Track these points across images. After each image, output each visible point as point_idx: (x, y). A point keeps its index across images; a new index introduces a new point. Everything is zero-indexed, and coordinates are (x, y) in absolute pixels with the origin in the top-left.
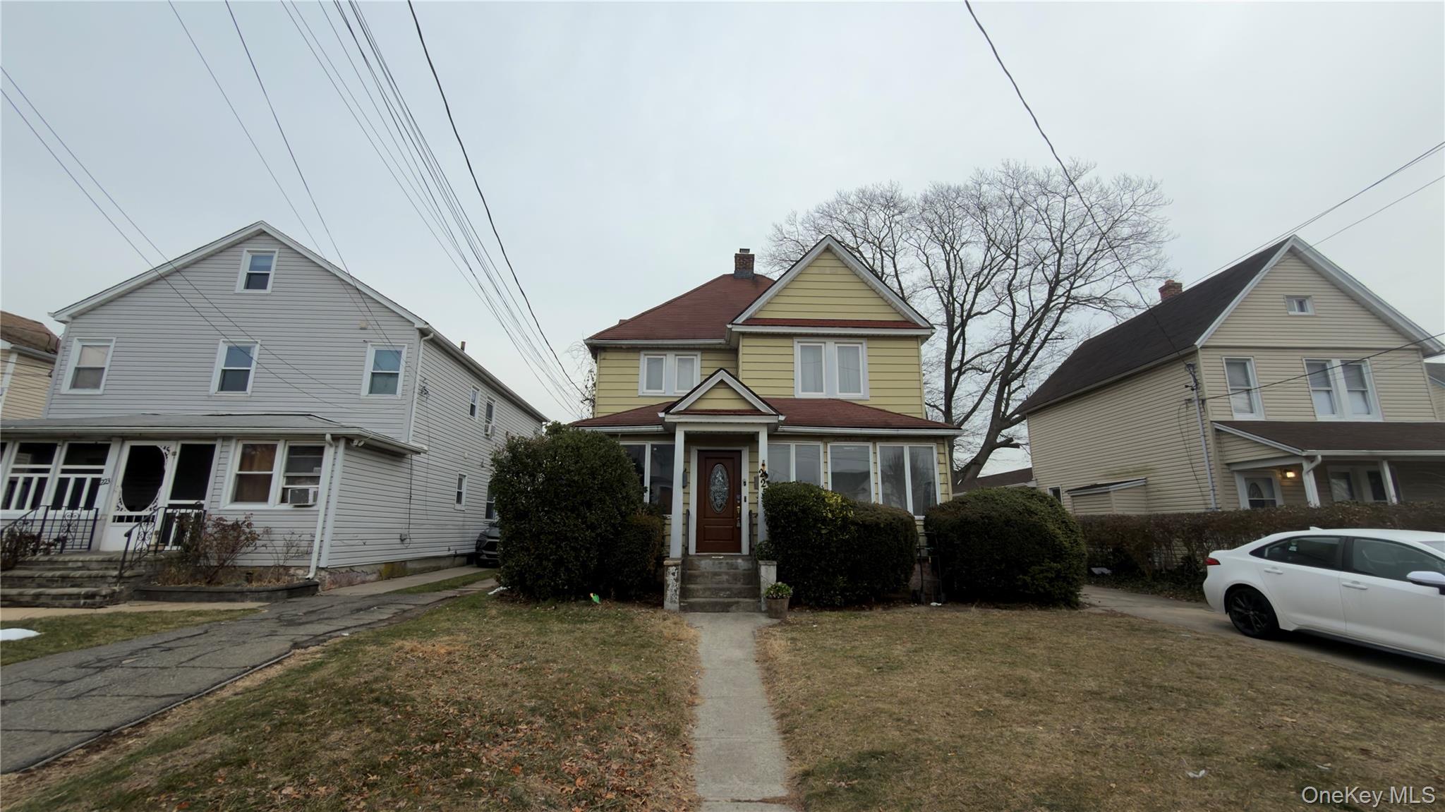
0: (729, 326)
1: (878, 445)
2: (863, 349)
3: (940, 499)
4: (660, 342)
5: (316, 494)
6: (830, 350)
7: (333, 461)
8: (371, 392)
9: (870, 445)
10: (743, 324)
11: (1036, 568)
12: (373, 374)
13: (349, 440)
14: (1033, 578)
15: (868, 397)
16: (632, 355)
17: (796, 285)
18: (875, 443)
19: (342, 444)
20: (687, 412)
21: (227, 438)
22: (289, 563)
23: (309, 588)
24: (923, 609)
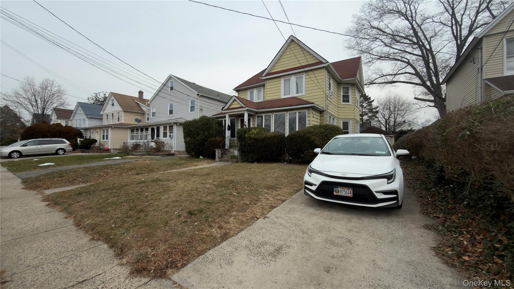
0: (260, 78)
1: (288, 113)
2: (304, 76)
3: (297, 130)
4: (252, 86)
5: (173, 135)
6: (293, 79)
7: (175, 128)
8: (191, 111)
9: (286, 113)
10: (265, 76)
11: (306, 152)
12: (191, 107)
13: (176, 123)
14: (305, 155)
15: (304, 94)
16: (246, 91)
17: (283, 57)
18: (287, 112)
19: (175, 124)
20: (228, 109)
21: (161, 125)
22: (170, 150)
23: (173, 155)
24: (282, 164)
